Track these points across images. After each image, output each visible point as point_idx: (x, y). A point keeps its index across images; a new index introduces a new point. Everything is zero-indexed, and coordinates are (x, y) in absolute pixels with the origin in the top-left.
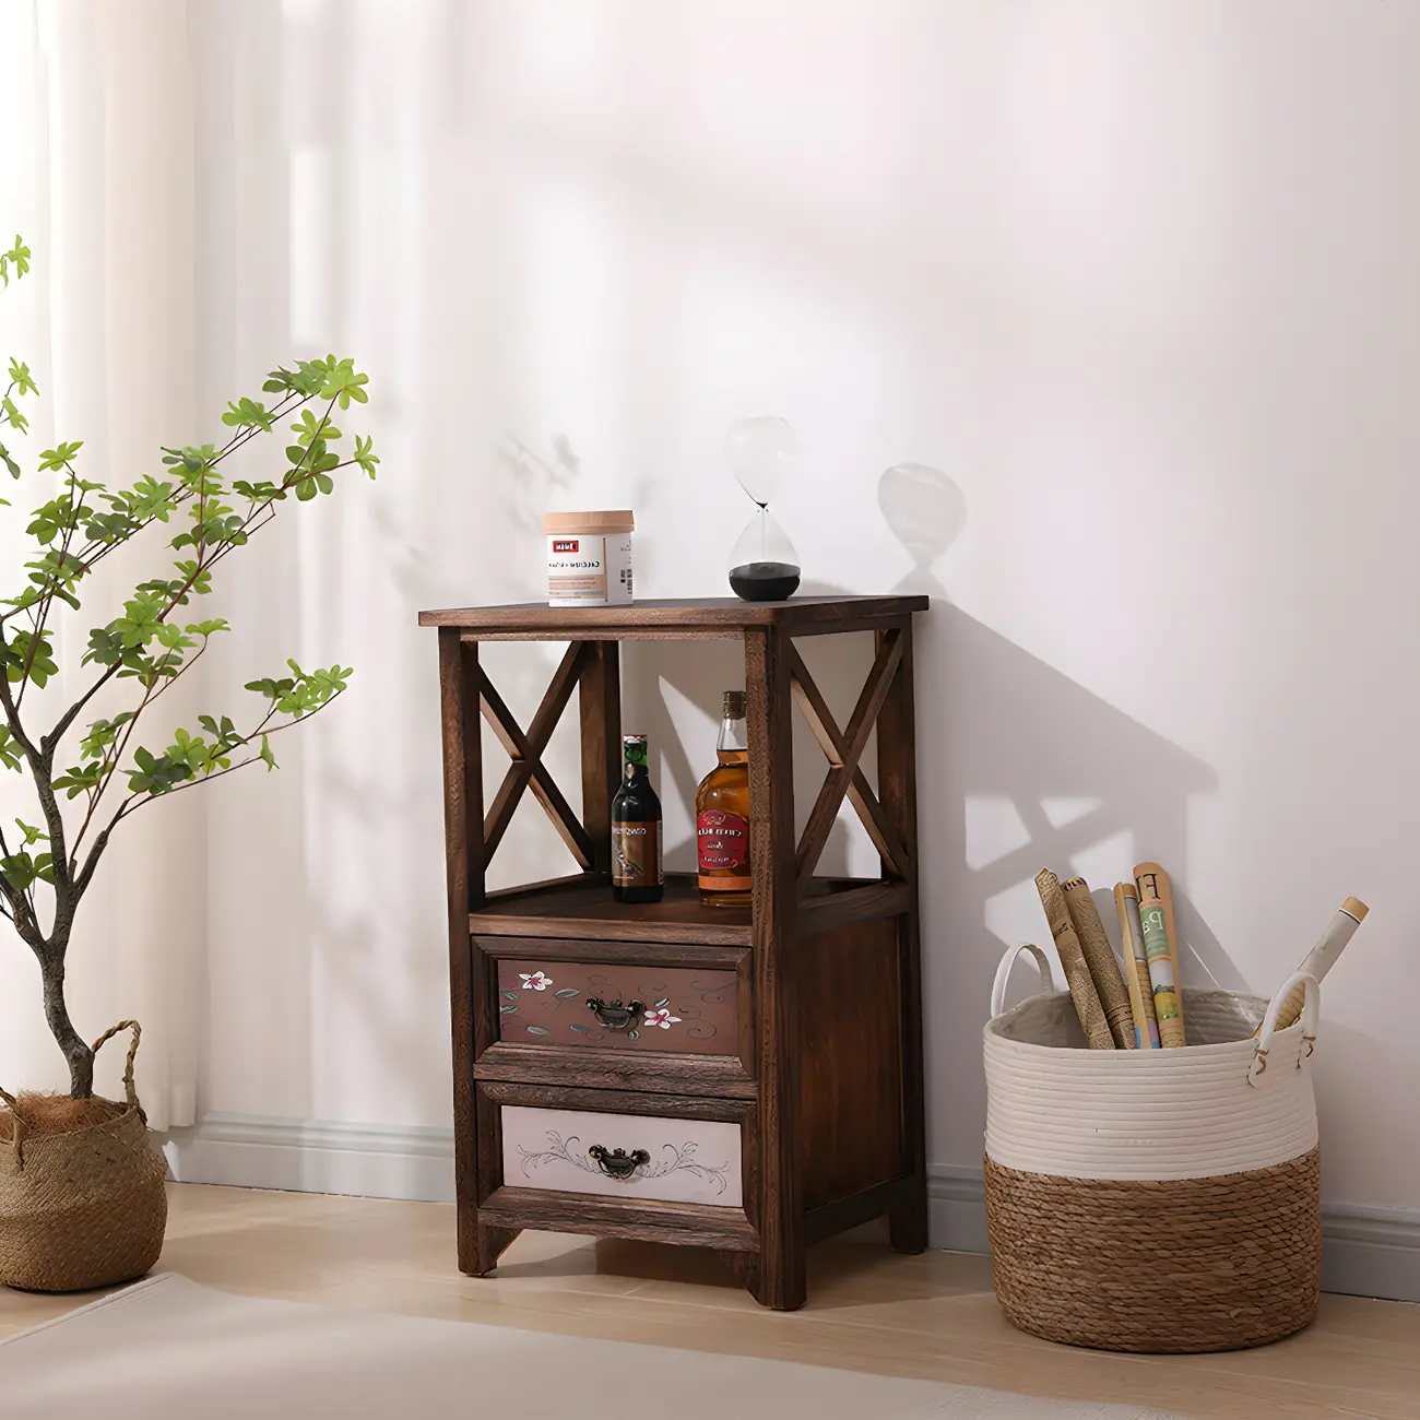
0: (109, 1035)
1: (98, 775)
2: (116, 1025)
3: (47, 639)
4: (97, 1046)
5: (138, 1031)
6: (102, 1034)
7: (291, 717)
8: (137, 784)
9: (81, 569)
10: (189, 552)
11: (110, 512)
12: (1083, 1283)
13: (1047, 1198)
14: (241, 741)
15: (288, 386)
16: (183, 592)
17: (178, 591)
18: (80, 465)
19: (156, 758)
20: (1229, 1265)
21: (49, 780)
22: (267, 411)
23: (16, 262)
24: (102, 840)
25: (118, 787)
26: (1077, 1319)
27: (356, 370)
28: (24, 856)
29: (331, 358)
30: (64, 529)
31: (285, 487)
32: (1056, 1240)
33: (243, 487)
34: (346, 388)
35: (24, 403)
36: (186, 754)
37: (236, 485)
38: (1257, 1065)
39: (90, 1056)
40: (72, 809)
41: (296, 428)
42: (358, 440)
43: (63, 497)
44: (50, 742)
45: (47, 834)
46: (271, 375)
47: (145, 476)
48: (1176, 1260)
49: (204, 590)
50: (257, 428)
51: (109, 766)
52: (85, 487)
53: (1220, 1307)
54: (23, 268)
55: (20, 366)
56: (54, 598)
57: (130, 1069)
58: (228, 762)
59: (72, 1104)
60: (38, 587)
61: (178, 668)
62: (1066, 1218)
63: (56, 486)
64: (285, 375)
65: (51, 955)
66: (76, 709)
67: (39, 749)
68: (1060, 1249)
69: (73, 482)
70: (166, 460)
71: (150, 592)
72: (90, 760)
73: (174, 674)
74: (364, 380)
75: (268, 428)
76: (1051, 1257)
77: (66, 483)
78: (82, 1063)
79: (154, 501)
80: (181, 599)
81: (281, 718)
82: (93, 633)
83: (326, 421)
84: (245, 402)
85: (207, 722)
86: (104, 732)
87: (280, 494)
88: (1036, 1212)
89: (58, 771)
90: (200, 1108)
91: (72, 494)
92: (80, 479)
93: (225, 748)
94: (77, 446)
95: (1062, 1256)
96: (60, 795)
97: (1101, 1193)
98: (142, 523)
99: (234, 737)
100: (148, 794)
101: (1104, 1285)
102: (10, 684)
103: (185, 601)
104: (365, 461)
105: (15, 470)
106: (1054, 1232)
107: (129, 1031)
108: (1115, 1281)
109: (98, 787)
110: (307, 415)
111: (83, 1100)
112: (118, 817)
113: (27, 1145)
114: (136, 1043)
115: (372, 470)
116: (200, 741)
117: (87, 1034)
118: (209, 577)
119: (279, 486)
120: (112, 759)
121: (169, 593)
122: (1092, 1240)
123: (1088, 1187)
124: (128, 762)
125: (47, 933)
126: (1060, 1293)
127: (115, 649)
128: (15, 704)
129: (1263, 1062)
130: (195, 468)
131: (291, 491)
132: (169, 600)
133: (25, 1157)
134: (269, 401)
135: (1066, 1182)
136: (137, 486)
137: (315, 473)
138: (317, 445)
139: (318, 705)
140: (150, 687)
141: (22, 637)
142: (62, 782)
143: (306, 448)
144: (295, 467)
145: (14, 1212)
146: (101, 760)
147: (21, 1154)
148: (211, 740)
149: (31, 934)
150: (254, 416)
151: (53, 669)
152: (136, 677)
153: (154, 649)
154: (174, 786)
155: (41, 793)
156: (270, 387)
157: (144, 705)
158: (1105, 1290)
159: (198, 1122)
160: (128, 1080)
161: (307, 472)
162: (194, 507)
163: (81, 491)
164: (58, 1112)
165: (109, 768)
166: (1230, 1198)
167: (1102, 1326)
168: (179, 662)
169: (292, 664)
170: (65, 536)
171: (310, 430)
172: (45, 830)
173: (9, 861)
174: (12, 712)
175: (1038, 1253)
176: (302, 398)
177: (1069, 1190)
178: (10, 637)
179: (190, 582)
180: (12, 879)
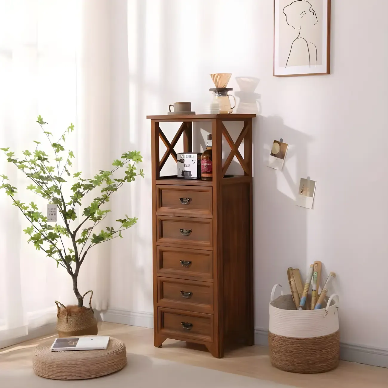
1: (84, 240)
2: (88, 291)
3: (75, 211)
4: (84, 296)
6: (85, 293)
7: (125, 228)
8: (93, 241)
9: (82, 195)
10: (105, 193)
11: (89, 184)
12: (288, 359)
13: (281, 340)
14: (115, 232)
15: (127, 157)
17: (102, 200)
18: (81, 176)
19: (97, 236)
21: (75, 240)
22: (122, 162)
24: (86, 253)
25: (89, 242)
27: (140, 155)
28: (69, 256)
29: (135, 151)
30: (78, 188)
31: (125, 180)
33: (116, 180)
34: (138, 159)
35: (71, 160)
36: (103, 235)
38: (326, 313)
40: (79, 246)
41: (127, 167)
42: (140, 170)
43: (78, 183)
44: (75, 232)
45: (74, 251)
46: (123, 154)
47: (97, 175)
49: (108, 200)
50: (120, 166)
52: (83, 180)
54: (72, 129)
56: (76, 203)
57: (90, 301)
58: (112, 237)
59: (78, 308)
60: (73, 200)
61: (101, 219)
63: (76, 181)
64: (126, 154)
65: (75, 277)
66: (80, 226)
67: (73, 233)
70: (101, 173)
71: (96, 201)
72: (82, 237)
74: (142, 157)
75: (122, 167)
76: (282, 353)
77: (79, 180)
78: (81, 299)
79: (98, 181)
80: (103, 202)
81: (123, 228)
82: (84, 209)
83: (133, 166)
84: (117, 161)
85: (108, 228)
86: (86, 231)
87: (124, 181)
88: (279, 343)
89: (77, 239)
90: (108, 306)
91: (80, 182)
92: (81, 179)
93: (112, 234)
94: (81, 172)
95: (284, 353)
96: (77, 244)
97: (293, 340)
98: (95, 186)
99: (114, 231)
100: (95, 243)
102: (67, 220)
103: (104, 203)
104: (141, 174)
105: (69, 174)
106: (282, 347)
107: (91, 293)
108: (295, 358)
109: (84, 242)
110: (130, 165)
111: (81, 307)
112: (89, 248)
113: (69, 317)
114: (92, 295)
115: (143, 176)
116: (106, 233)
117: (82, 293)
118: (109, 198)
119: (123, 179)
120: (88, 237)
122: (291, 350)
123: (290, 339)
124: (91, 237)
125: (74, 272)
126: (284, 360)
127: (88, 212)
128: (68, 224)
131: (126, 181)
132: (100, 202)
133: (68, 320)
134: (122, 160)
135: (286, 337)
136: (95, 177)
137: (131, 176)
138: (132, 171)
139: (131, 225)
140: (95, 222)
141: (70, 210)
142: (77, 241)
143: (129, 171)
144: (127, 175)
145: (66, 331)
146: (85, 237)
147: (67, 319)
148: (108, 232)
149: (71, 273)
150: (120, 164)
151: (76, 217)
152: (92, 220)
153: (96, 215)
154: (100, 242)
155: (73, 242)
156: (123, 157)
157: (94, 226)
158: (293, 360)
159: (107, 309)
160: (90, 303)
162: (106, 183)
164: (75, 310)
165: (87, 239)
166: (320, 341)
167: (293, 368)
168: (101, 217)
169: (126, 216)
170: (79, 190)
171: (130, 168)
172: (74, 250)
173: (66, 257)
174: (67, 226)
175: (279, 352)
176: (129, 160)
177: (286, 339)
178: (67, 211)
179: (105, 199)
180: (67, 260)
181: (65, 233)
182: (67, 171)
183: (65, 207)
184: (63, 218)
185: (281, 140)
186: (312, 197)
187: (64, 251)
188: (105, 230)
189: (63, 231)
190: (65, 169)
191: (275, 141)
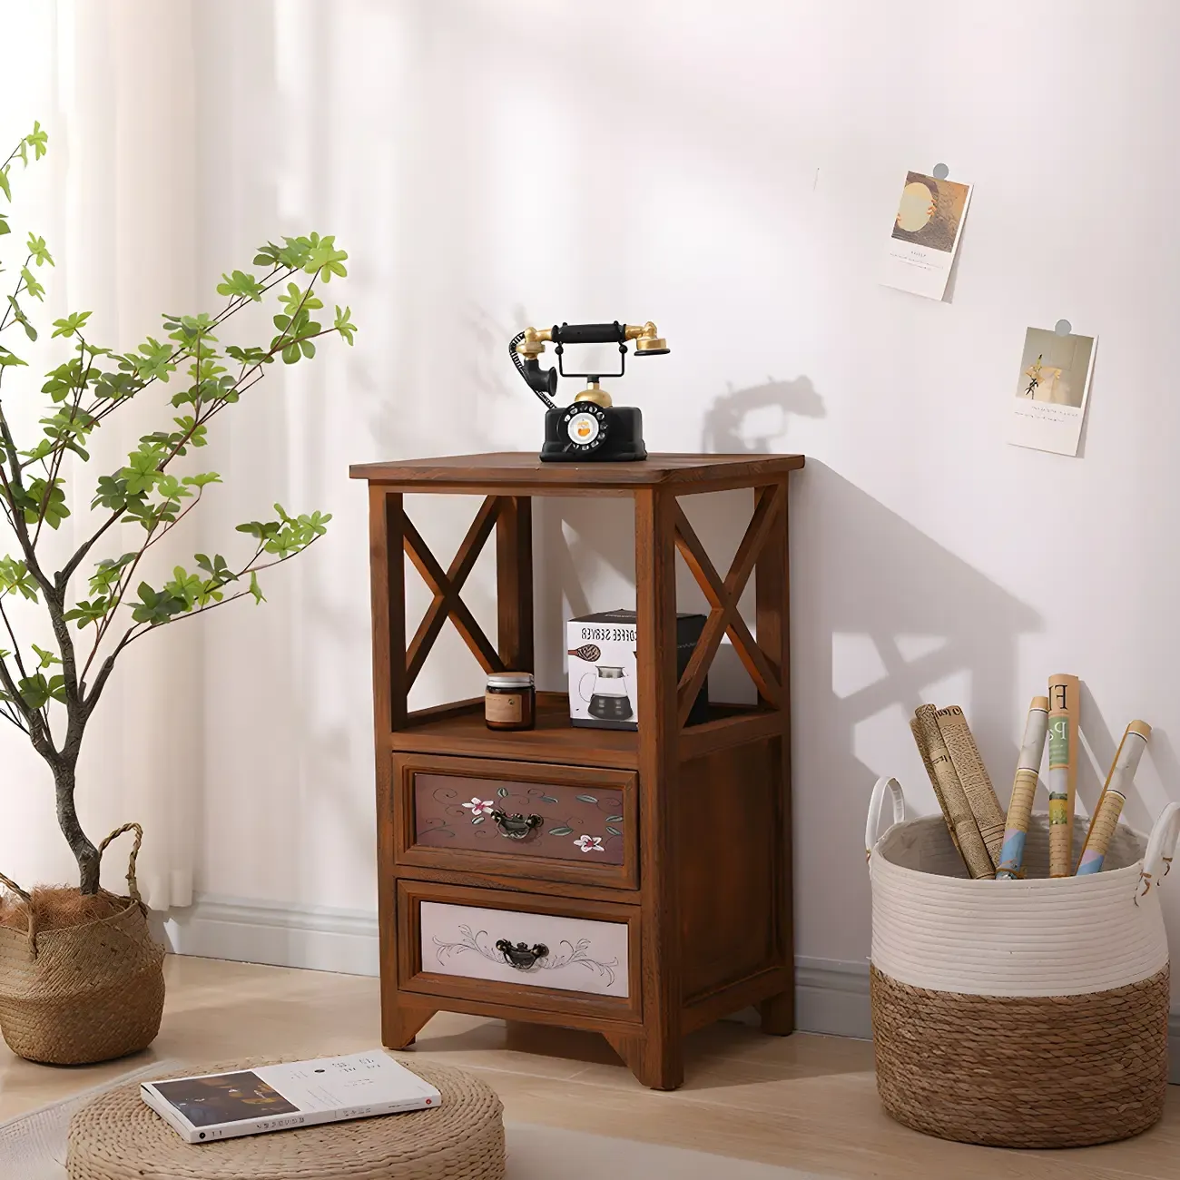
0: (114, 836)
1: (104, 608)
2: (121, 827)
3: (61, 486)
4: (104, 846)
5: (140, 834)
6: (108, 836)
7: (277, 556)
8: (140, 615)
9: (90, 423)
10: (187, 409)
11: (117, 371)
12: (992, 1090)
13: (960, 1014)
14: (232, 577)
15: (276, 260)
16: (181, 444)
17: (177, 443)
18: (89, 332)
19: (157, 591)
20: (1120, 1066)
21: (61, 611)
22: (257, 282)
23: (34, 146)
24: (109, 664)
25: (123, 617)
26: (984, 1122)
27: (337, 247)
28: (39, 677)
29: (314, 235)
30: (75, 389)
31: (272, 352)
32: (970, 1052)
33: (235, 352)
34: (327, 264)
35: (41, 274)
36: (183, 589)
37: (228, 350)
38: (1143, 886)
39: (98, 856)
40: (83, 638)
41: (282, 299)
42: (339, 312)
43: (73, 361)
44: (63, 577)
45: (61, 658)
46: (261, 249)
47: (149, 338)
48: (1079, 1065)
49: (200, 443)
50: (248, 298)
51: (115, 601)
52: (94, 352)
53: (1111, 1104)
54: (41, 151)
55: (37, 239)
56: (66, 450)
57: (132, 868)
58: (221, 595)
59: (81, 898)
60: (52, 440)
61: (176, 515)
62: (979, 1032)
63: (68, 351)
64: (273, 249)
65: (64, 765)
66: (85, 548)
67: (53, 582)
68: (972, 1059)
69: (83, 347)
70: (167, 326)
71: (152, 444)
72: (97, 595)
73: (174, 520)
74: (344, 256)
75: (258, 299)
76: (961, 1067)
77: (77, 348)
78: (90, 862)
79: (156, 362)
80: (179, 450)
81: (266, 557)
82: (101, 480)
83: (309, 293)
84: (236, 274)
85: (202, 560)
86: (110, 571)
87: (268, 358)
88: (946, 1027)
89: (68, 606)
90: (196, 891)
91: (82, 358)
92: (89, 343)
93: (217, 584)
94: (87, 315)
95: (973, 1066)
96: (72, 625)
97: (1015, 1009)
98: (145, 382)
99: (227, 573)
100: (149, 624)
101: (1014, 1091)
102: (28, 526)
103: (183, 453)
104: (344, 329)
105: (32, 334)
106: (965, 1044)
107: (133, 832)
108: (1024, 1086)
109: (105, 619)
110: (292, 287)
111: (91, 895)
112: (123, 643)
113: (42, 937)
114: (138, 844)
115: (350, 338)
116: (195, 578)
117: (94, 836)
118: (204, 431)
119: (267, 351)
120: (118, 594)
121: (169, 444)
122: (1003, 1051)
123: (1003, 1004)
124: (132, 596)
125: (59, 746)
126: (968, 1099)
127: (120, 494)
128: (32, 541)
129: (1148, 884)
130: (193, 334)
131: (278, 356)
132: (169, 451)
133: (39, 947)
134: (259, 273)
135: (979, 1000)
136: (142, 348)
137: (300, 339)
138: (301, 313)
139: (302, 546)
140: (151, 530)
141: (38, 484)
142: (73, 614)
143: (292, 317)
144: (282, 333)
145: (28, 995)
146: (108, 596)
147: (35, 944)
148: (206, 576)
149: (46, 749)
150: (246, 288)
151: (66, 513)
152: (139, 522)
153: (154, 498)
154: (173, 617)
155: (54, 621)
156: (260, 260)
157: (146, 547)
158: (1013, 1095)
159: (194, 904)
160: (131, 877)
161: (292, 338)
162: (192, 367)
163: (90, 355)
164: (68, 907)
165: (114, 602)
167: (1009, 1127)
168: (177, 509)
169: (278, 507)
170: (75, 395)
171: (296, 302)
172: (58, 655)
173: (26, 681)
174: (29, 550)
175: (948, 1064)
176: (288, 271)
177: (980, 1006)
178: (27, 484)
179: (188, 436)
180: (29, 698)
181: (20, 583)
182: (21, 318)
183: (16, 469)
184: (11, 514)
185: (942, 169)
186: (1080, 407)
187: (18, 657)
188: (192, 568)
189: (9, 574)
190: (13, 310)
191: (913, 178)
